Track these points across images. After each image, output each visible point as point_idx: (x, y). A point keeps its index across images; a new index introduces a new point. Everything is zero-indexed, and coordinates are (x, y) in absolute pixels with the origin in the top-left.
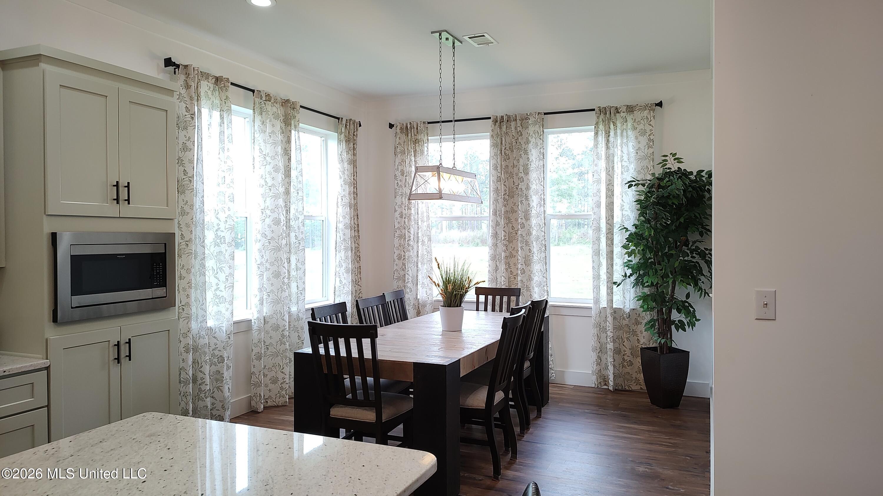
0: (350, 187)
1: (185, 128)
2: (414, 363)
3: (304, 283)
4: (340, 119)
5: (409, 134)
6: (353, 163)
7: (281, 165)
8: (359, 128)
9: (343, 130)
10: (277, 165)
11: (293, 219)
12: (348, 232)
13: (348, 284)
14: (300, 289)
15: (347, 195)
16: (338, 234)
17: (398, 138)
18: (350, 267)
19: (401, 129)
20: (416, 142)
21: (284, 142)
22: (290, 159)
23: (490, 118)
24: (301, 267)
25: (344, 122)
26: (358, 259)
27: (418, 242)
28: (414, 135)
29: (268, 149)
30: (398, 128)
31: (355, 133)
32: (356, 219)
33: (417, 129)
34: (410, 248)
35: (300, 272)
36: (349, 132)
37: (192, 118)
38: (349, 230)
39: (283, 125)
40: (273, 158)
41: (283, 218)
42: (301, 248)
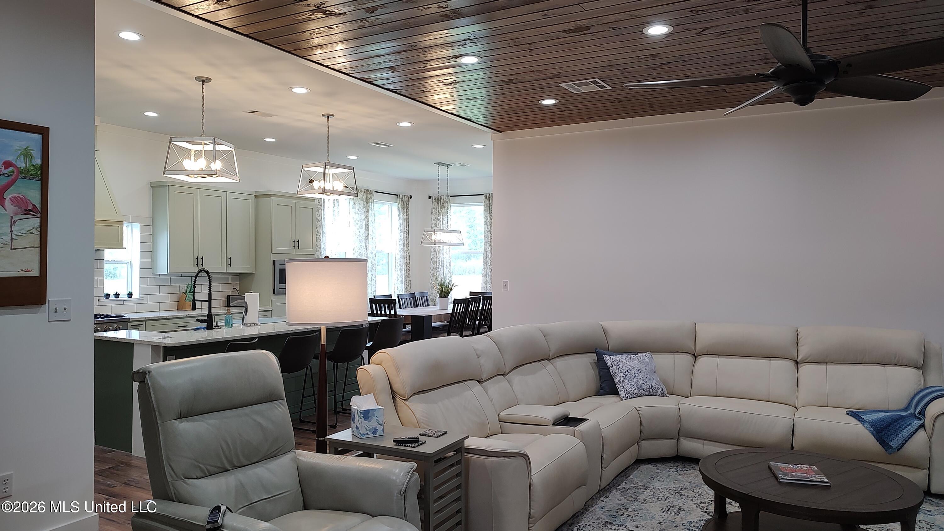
0: (404, 234)
1: (318, 211)
2: (412, 316)
3: (375, 287)
4: (399, 195)
5: (440, 203)
6: (407, 220)
7: (364, 225)
8: (410, 200)
9: (400, 202)
10: (361, 225)
11: (370, 253)
12: (402, 260)
13: (402, 290)
14: (373, 291)
15: (402, 239)
16: (396, 261)
17: (433, 205)
18: (403, 280)
19: (435, 199)
20: (443, 207)
21: (365, 212)
22: (368, 221)
23: (483, 195)
24: (374, 278)
25: (401, 197)
26: (409, 276)
27: (444, 266)
28: (442, 203)
29: (357, 217)
30: (434, 199)
31: (408, 203)
32: (407, 253)
33: (444, 200)
34: (439, 270)
35: (373, 282)
36: (404, 202)
37: (321, 206)
38: (403, 259)
39: (365, 203)
40: (360, 221)
41: (364, 253)
42: (374, 268)
